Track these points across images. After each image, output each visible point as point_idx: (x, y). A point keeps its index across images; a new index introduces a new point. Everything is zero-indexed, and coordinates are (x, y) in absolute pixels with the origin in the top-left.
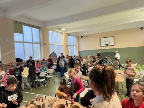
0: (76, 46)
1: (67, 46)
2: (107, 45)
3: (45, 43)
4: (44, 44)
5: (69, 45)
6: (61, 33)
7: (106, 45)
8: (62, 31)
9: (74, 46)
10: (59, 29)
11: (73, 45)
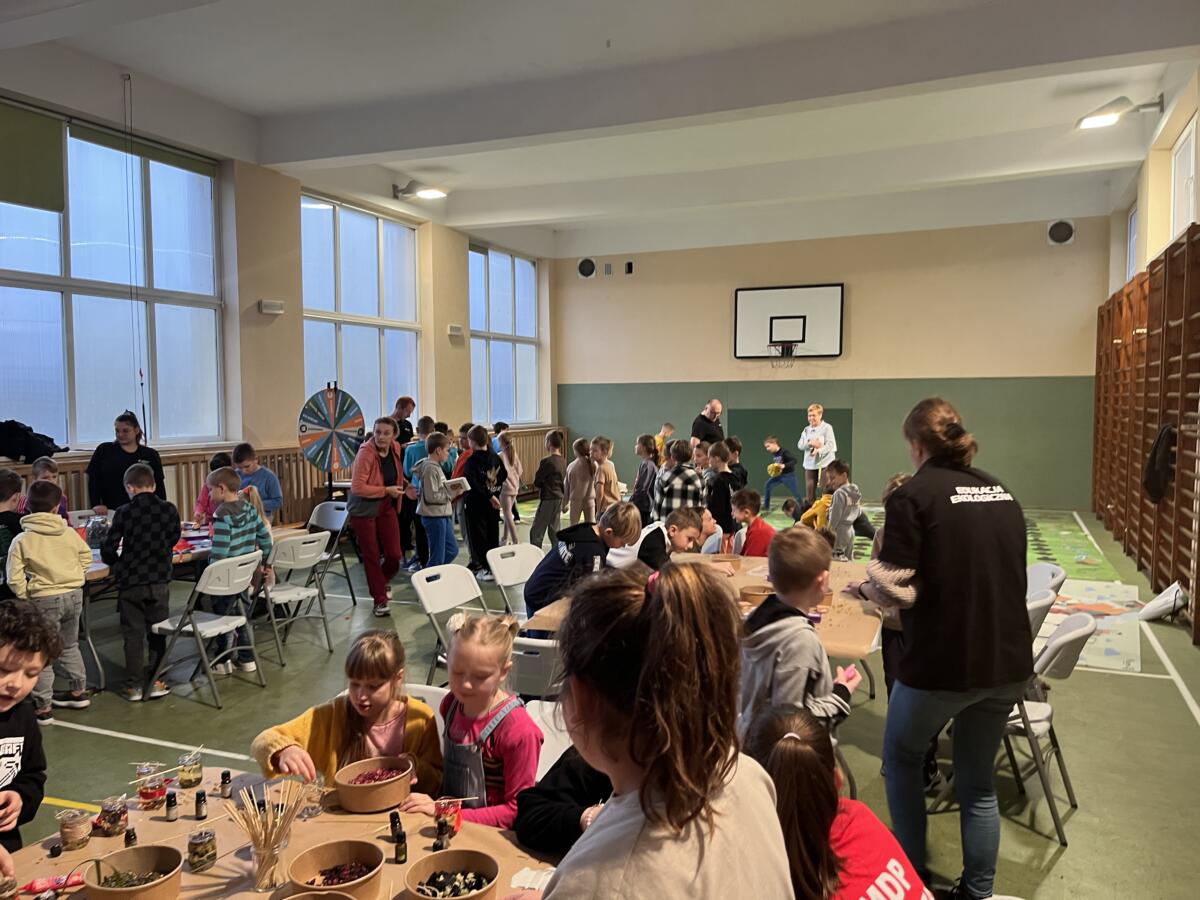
0: (538, 345)
1: (457, 339)
2: (787, 349)
3: (259, 305)
4: (259, 312)
5: (475, 335)
6: (412, 224)
7: (776, 351)
8: (420, 205)
9: (515, 340)
10: (396, 193)
11: (509, 332)
